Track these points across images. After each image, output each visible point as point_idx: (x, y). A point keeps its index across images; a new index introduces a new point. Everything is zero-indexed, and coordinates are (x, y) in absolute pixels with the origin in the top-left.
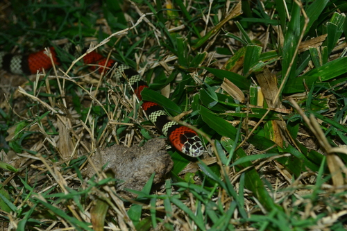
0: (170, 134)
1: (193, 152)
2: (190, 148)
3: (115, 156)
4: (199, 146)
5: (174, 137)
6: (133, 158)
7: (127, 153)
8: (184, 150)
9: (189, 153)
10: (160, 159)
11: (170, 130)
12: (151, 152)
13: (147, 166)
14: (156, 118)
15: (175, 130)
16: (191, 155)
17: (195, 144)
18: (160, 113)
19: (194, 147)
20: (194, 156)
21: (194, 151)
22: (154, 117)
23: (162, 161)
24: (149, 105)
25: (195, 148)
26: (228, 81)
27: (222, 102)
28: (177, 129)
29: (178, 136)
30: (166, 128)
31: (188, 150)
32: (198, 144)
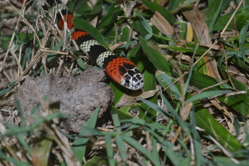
0: (107, 64)
1: (133, 84)
2: (131, 80)
3: (47, 86)
4: (140, 78)
5: (112, 68)
6: (69, 89)
7: (61, 83)
8: (123, 82)
9: (129, 86)
10: (104, 92)
11: (107, 61)
12: (90, 84)
13: (91, 98)
14: (89, 47)
15: (112, 60)
16: (130, 87)
17: (135, 76)
18: (93, 43)
19: (134, 79)
20: (134, 88)
21: (135, 83)
22: (87, 46)
23: (106, 94)
24: (80, 34)
25: (136, 81)
26: (159, 15)
27: (156, 36)
28: (114, 60)
29: (117, 68)
30: (101, 58)
31: (128, 82)
32: (138, 76)
